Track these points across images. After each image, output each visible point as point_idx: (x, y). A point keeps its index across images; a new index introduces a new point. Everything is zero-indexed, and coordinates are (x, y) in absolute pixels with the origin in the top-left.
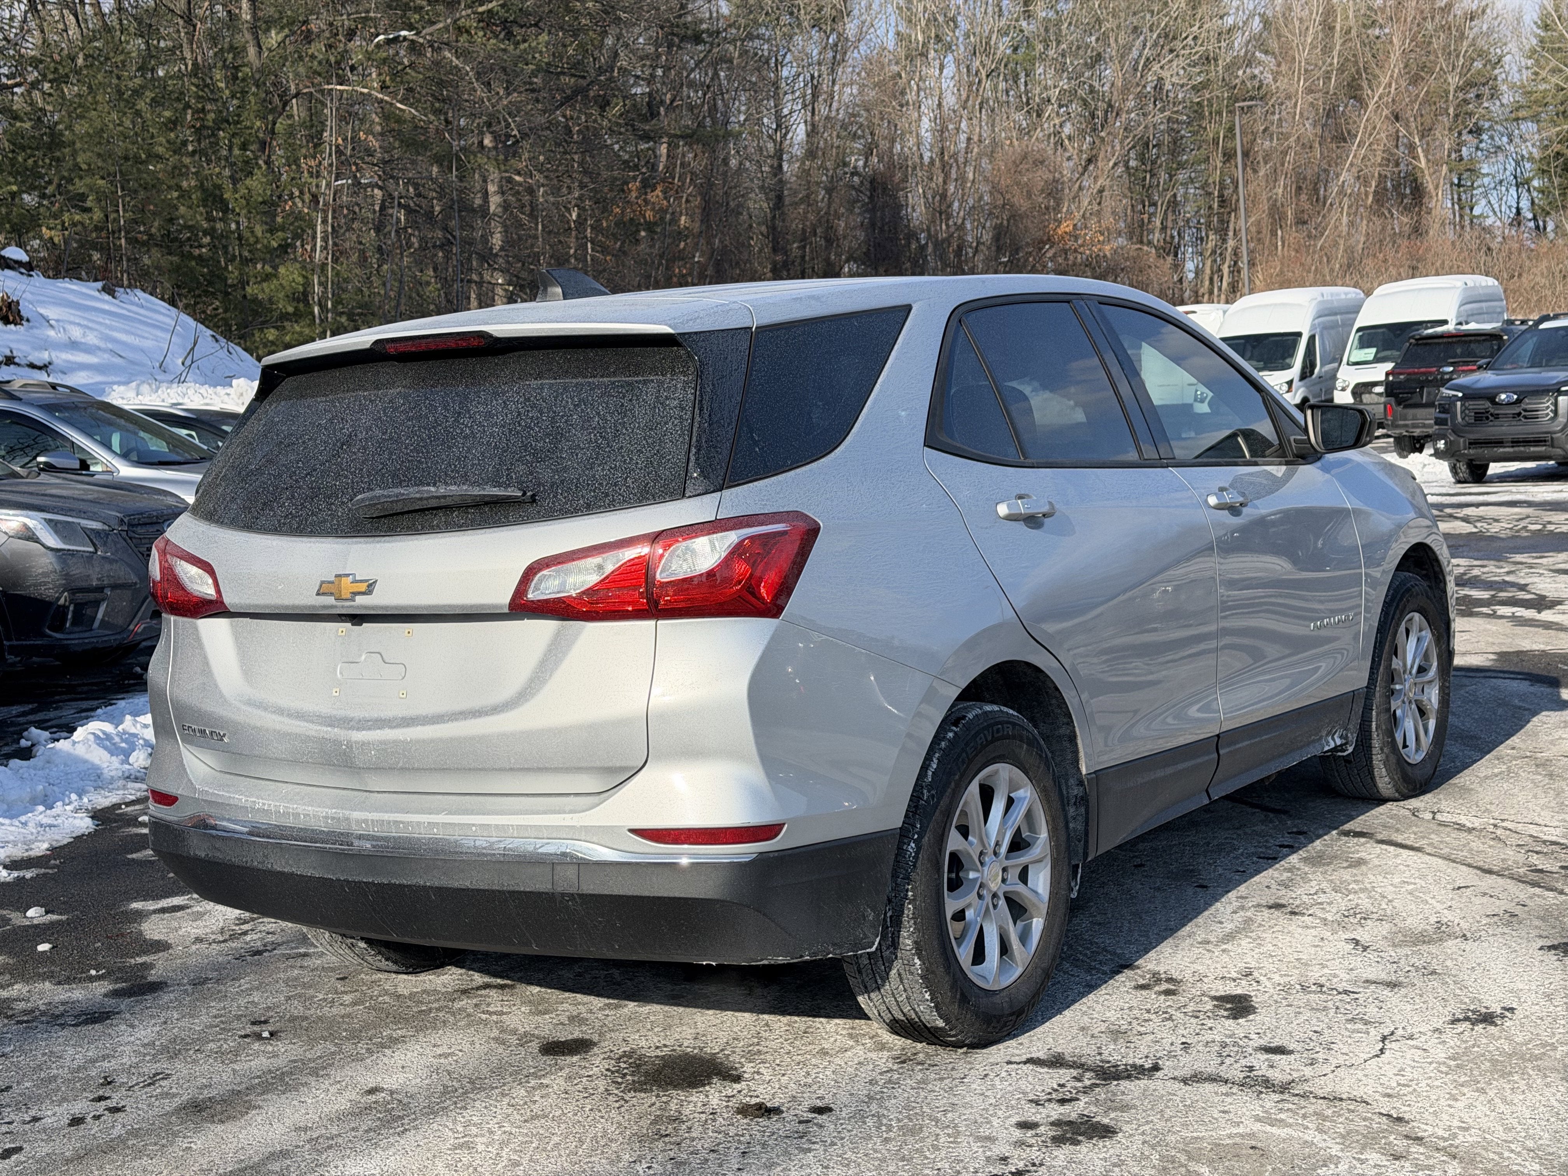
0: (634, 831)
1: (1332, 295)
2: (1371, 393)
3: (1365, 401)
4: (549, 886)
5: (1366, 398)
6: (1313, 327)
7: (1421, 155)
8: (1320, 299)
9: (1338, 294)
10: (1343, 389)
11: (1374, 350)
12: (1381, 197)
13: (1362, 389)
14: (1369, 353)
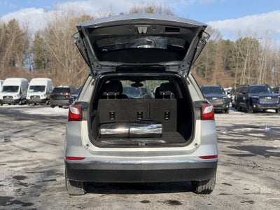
0: (199, 157)
5: (33, 98)
6: (21, 85)
8: (22, 80)
9: (24, 80)
10: (28, 96)
12: (10, 64)
13: (31, 97)
14: (33, 90)
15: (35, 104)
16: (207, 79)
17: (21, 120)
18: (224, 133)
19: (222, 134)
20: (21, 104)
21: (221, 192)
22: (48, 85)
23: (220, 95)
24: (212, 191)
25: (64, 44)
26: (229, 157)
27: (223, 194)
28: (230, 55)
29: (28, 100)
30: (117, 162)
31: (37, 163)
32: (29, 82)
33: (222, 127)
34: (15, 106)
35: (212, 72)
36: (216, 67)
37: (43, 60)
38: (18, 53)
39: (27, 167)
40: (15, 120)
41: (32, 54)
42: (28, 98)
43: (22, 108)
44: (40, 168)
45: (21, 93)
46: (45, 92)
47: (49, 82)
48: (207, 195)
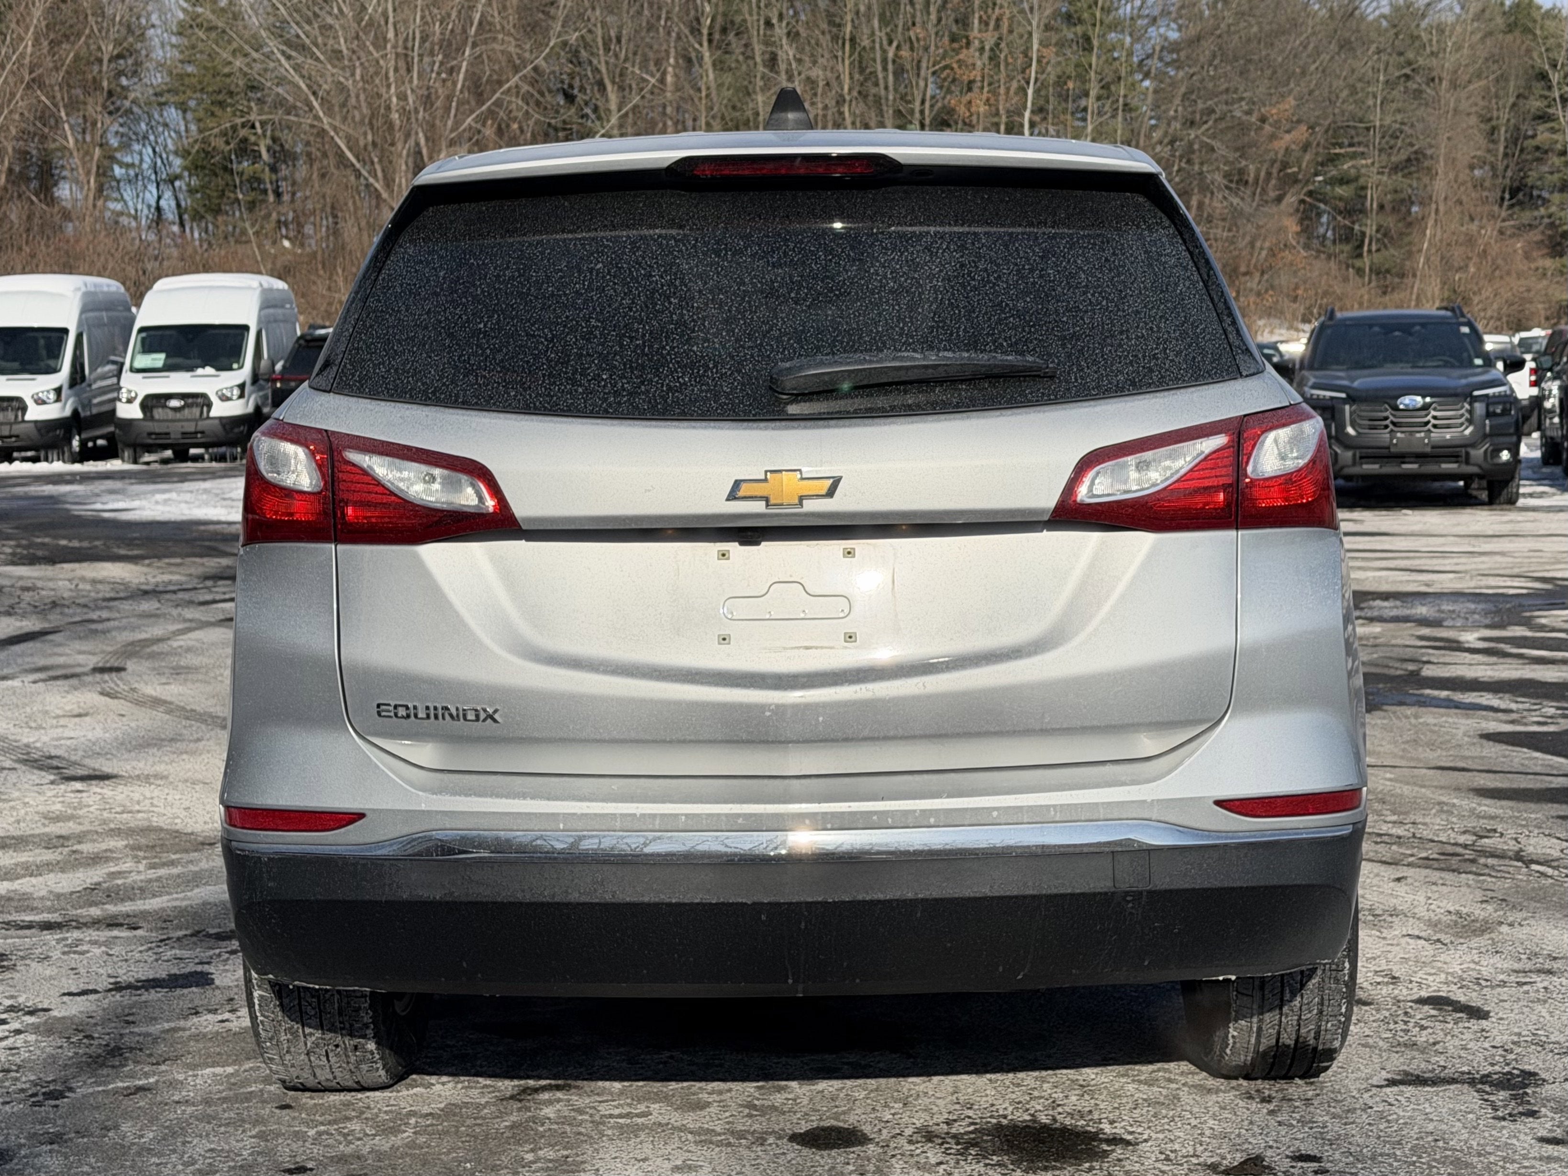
0: (1219, 803)
1: (95, 286)
2: (165, 406)
3: (157, 416)
4: (1109, 884)
5: (158, 413)
6: (80, 323)
7: (69, 133)
8: (84, 289)
9: (101, 286)
10: (130, 401)
11: (162, 356)
12: (16, 178)
13: (151, 403)
14: (158, 359)
15: (182, 455)
16: (1378, 272)
17: (55, 557)
18: (1470, 638)
19: (1456, 646)
20: (84, 456)
21: (1398, 1063)
22: (265, 322)
23: (1455, 379)
24: (1330, 1055)
25: (380, 42)
26: (1488, 806)
27: (1419, 1081)
28: (1535, 104)
29: (129, 423)
30: (632, 842)
31: (96, 859)
32: (138, 298)
33: (1457, 595)
34: (42, 467)
35: (1410, 223)
36: (1440, 186)
37: (245, 149)
38: (73, 106)
39: (23, 885)
40: (16, 560)
41: (172, 114)
42: (129, 411)
43: (85, 478)
44: (113, 895)
45: (77, 377)
46: (243, 373)
47: (269, 302)
48: (1298, 1088)
